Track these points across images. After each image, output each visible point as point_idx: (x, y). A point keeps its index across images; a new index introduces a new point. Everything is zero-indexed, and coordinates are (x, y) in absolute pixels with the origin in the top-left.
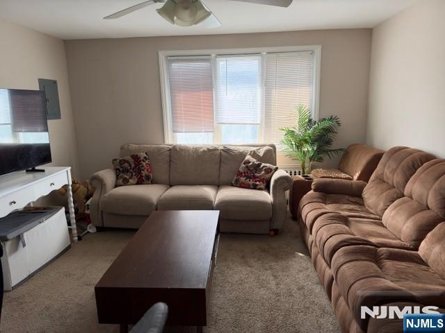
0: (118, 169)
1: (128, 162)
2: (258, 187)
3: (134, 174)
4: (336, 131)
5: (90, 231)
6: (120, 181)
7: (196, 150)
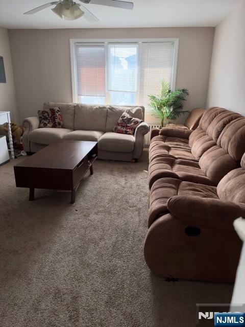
0: (41, 117)
1: (47, 113)
2: (128, 133)
3: (51, 121)
4: (185, 98)
5: (23, 154)
6: (42, 125)
7: (91, 108)
